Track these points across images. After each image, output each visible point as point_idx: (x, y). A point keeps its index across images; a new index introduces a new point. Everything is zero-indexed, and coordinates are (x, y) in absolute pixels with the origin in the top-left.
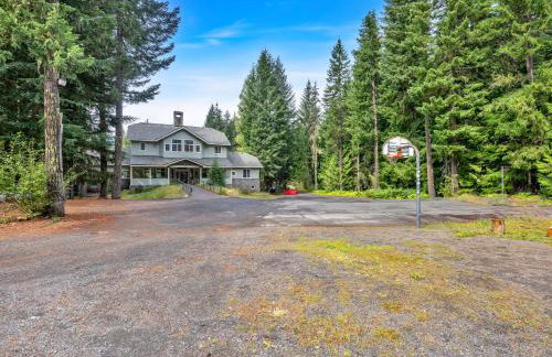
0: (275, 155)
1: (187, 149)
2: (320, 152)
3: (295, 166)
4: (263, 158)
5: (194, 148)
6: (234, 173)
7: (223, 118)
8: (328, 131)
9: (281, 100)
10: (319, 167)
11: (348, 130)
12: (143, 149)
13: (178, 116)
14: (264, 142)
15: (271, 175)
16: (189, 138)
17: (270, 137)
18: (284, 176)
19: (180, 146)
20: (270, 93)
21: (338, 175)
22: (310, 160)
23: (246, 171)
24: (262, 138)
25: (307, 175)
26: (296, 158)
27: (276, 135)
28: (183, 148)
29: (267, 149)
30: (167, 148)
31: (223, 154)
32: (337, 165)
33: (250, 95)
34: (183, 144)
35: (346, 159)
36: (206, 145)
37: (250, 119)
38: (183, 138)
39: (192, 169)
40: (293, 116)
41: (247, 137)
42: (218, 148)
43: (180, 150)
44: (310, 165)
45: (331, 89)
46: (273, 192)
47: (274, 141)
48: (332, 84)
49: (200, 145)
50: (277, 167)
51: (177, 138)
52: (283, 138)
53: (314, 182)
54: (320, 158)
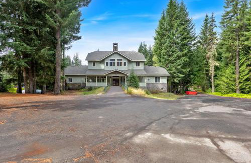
0: (179, 67)
1: (118, 65)
2: (217, 64)
3: (195, 75)
4: (170, 70)
5: (123, 64)
6: (148, 80)
7: (148, 49)
8: (225, 47)
9: (184, 29)
10: (215, 76)
11: (246, 43)
12: (94, 65)
13: (115, 46)
14: (170, 59)
15: (176, 81)
16: (120, 58)
17: (175, 55)
18: (186, 82)
19: (114, 63)
20: (176, 25)
21: (235, 81)
22: (208, 71)
23: (157, 78)
24: (169, 56)
25: (205, 82)
26: (195, 69)
27: (180, 54)
28: (116, 64)
29: (173, 63)
30: (107, 65)
31: (141, 67)
32: (233, 73)
33: (161, 28)
34: (116, 62)
35: (243, 67)
36: (130, 62)
37: (161, 45)
38: (116, 57)
39: (121, 77)
40: (194, 40)
41: (159, 56)
42: (138, 63)
43: (114, 65)
44: (207, 75)
45: (228, 13)
46: (178, 93)
47: (179, 57)
48: (229, 9)
49: (126, 62)
50: (181, 75)
51: (112, 58)
52: (186, 55)
53: (211, 87)
54: (217, 69)
